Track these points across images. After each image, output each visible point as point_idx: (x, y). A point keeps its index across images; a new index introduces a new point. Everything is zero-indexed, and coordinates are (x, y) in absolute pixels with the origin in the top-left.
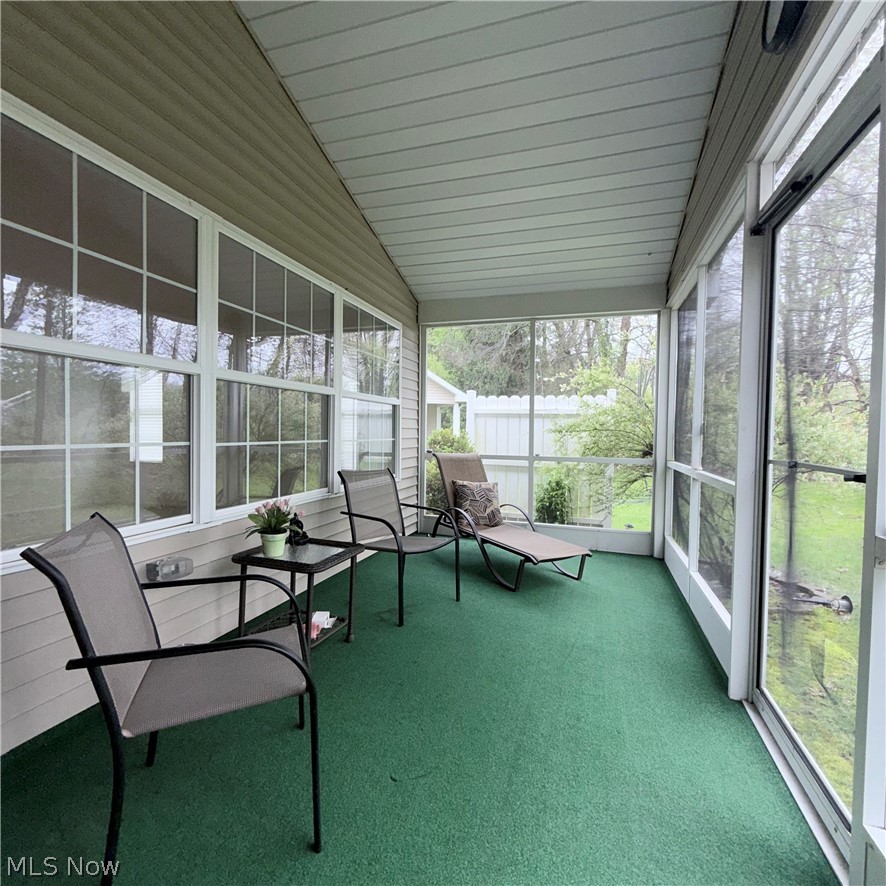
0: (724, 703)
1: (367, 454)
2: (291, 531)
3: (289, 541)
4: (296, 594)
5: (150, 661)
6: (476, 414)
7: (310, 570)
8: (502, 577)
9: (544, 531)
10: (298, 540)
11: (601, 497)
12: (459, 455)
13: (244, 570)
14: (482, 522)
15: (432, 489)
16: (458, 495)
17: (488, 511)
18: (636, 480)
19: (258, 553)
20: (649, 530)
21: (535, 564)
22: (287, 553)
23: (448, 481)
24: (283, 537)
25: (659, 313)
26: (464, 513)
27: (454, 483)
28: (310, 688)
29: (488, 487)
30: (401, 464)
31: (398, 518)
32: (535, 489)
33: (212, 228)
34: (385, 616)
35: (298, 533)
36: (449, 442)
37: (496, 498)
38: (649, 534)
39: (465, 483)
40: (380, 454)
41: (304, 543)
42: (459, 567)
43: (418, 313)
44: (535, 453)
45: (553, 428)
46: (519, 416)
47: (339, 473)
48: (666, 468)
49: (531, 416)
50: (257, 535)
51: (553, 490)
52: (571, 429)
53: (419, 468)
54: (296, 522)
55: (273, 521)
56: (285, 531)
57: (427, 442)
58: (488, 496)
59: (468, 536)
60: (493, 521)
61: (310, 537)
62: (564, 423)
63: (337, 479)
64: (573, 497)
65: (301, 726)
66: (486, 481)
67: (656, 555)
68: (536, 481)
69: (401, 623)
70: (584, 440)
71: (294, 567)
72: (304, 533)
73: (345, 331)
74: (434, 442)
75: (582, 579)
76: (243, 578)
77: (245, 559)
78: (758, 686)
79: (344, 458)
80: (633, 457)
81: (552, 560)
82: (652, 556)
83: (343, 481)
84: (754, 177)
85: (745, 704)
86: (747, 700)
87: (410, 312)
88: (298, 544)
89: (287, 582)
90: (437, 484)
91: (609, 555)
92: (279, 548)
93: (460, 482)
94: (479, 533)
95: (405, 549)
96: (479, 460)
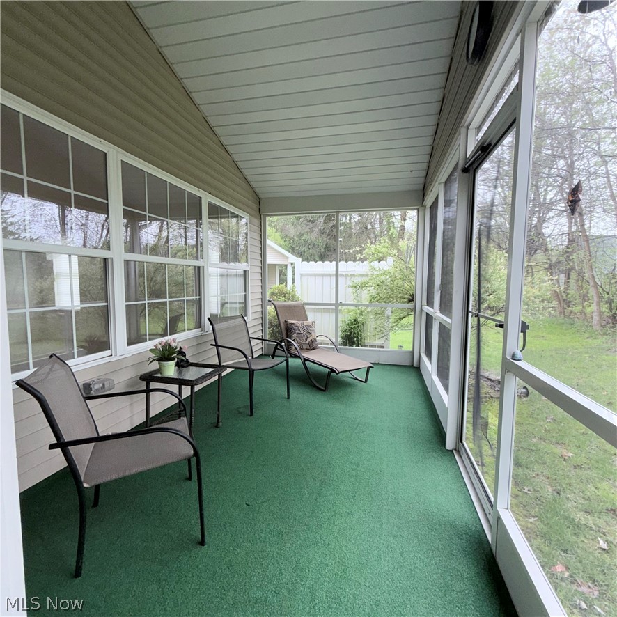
0: (442, 451)
1: (227, 303)
2: (178, 359)
3: (177, 365)
4: (183, 398)
5: (93, 444)
6: (302, 274)
7: (191, 383)
8: (317, 382)
9: (344, 352)
10: (182, 364)
11: (382, 329)
12: (290, 303)
13: (148, 385)
14: (305, 347)
15: (272, 325)
16: (289, 330)
17: (309, 340)
18: (404, 317)
19: (157, 373)
20: (411, 349)
21: (337, 374)
22: (176, 374)
23: (282, 321)
24: (173, 363)
25: (418, 210)
26: (293, 342)
27: (286, 322)
28: (196, 454)
29: (308, 324)
30: (250, 310)
31: (248, 346)
32: (340, 324)
33: (116, 157)
34: (241, 410)
35: (183, 360)
36: (284, 294)
37: (314, 331)
38: (411, 352)
39: (294, 322)
40: (236, 303)
41: (187, 366)
42: (288, 377)
43: (260, 206)
44: (339, 301)
45: (351, 285)
46: (330, 275)
47: (209, 319)
48: (422, 310)
49: (337, 275)
50: (156, 362)
51: (352, 324)
52: (363, 285)
53: (263, 312)
54: (181, 353)
55: (166, 353)
56: (174, 359)
57: (268, 294)
58: (309, 330)
59: (296, 356)
60: (312, 347)
61: (191, 361)
62: (359, 280)
63: (207, 322)
64: (365, 329)
65: (190, 478)
66: (307, 320)
67: (415, 365)
68: (340, 318)
69: (252, 414)
70: (371, 291)
71: (181, 382)
72: (187, 359)
73: (209, 218)
74: (273, 294)
75: (368, 382)
76: (148, 391)
77: (148, 378)
78: (461, 441)
79: (212, 306)
80: (403, 302)
81: (349, 371)
82: (413, 366)
83: (211, 324)
84: (465, 136)
85: (454, 451)
86: (455, 450)
87: (255, 206)
88: (183, 367)
89: (176, 391)
90: (275, 322)
91: (386, 366)
92: (170, 370)
93: (290, 321)
94: (302, 354)
95: (253, 367)
96: (302, 306)
